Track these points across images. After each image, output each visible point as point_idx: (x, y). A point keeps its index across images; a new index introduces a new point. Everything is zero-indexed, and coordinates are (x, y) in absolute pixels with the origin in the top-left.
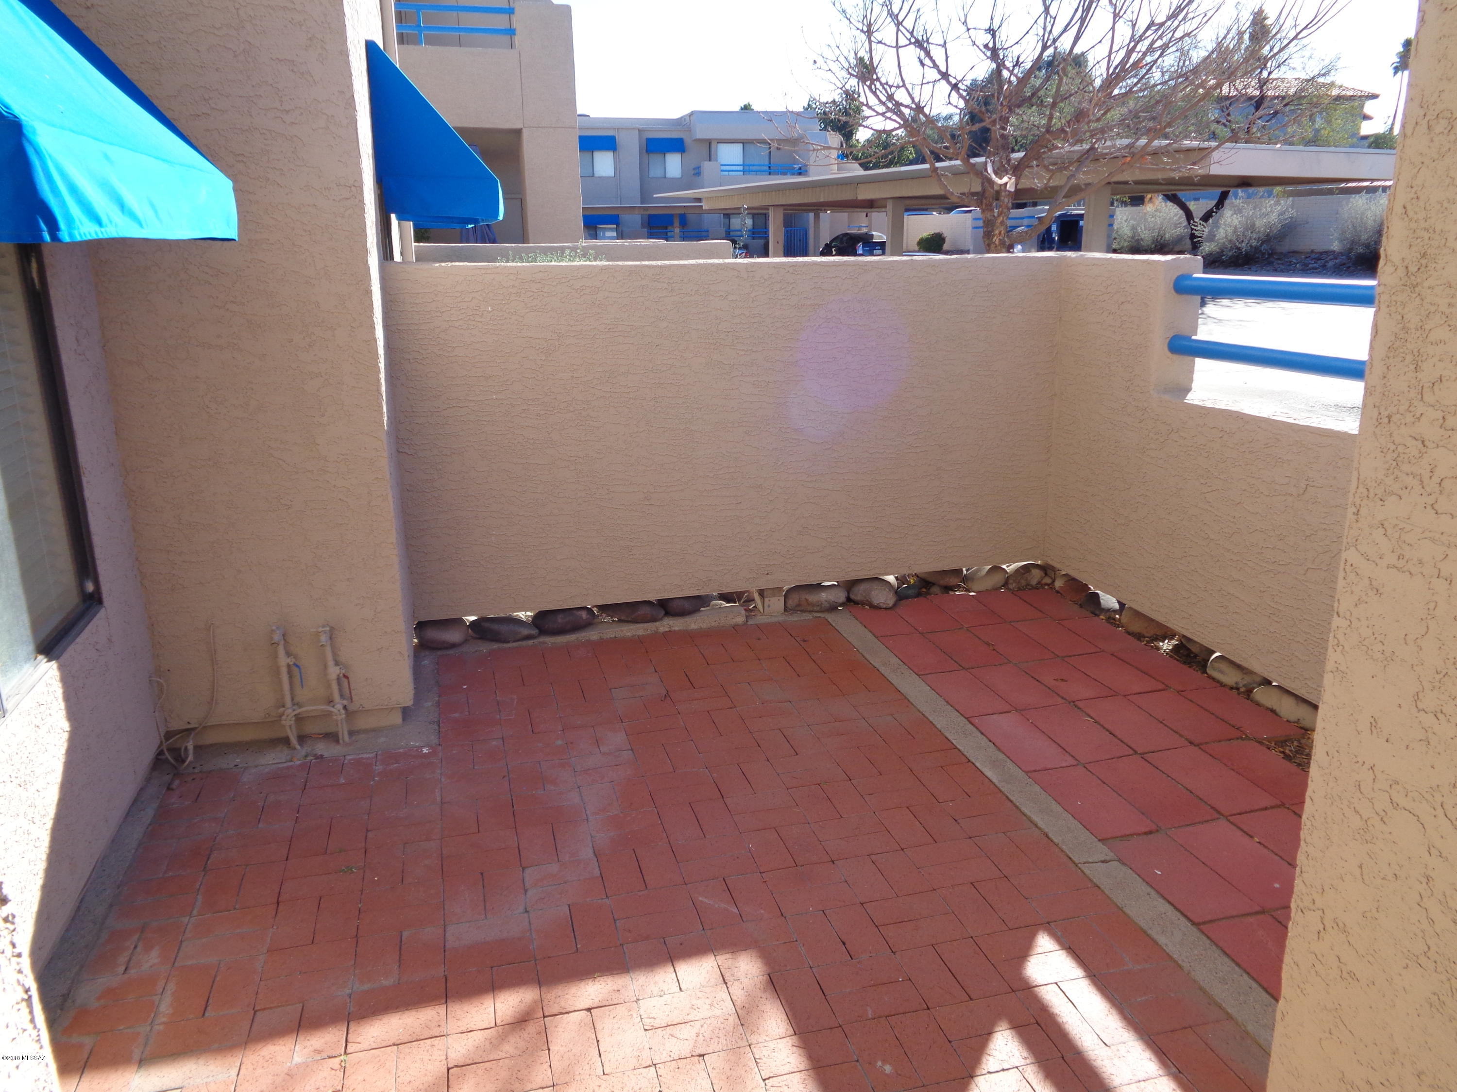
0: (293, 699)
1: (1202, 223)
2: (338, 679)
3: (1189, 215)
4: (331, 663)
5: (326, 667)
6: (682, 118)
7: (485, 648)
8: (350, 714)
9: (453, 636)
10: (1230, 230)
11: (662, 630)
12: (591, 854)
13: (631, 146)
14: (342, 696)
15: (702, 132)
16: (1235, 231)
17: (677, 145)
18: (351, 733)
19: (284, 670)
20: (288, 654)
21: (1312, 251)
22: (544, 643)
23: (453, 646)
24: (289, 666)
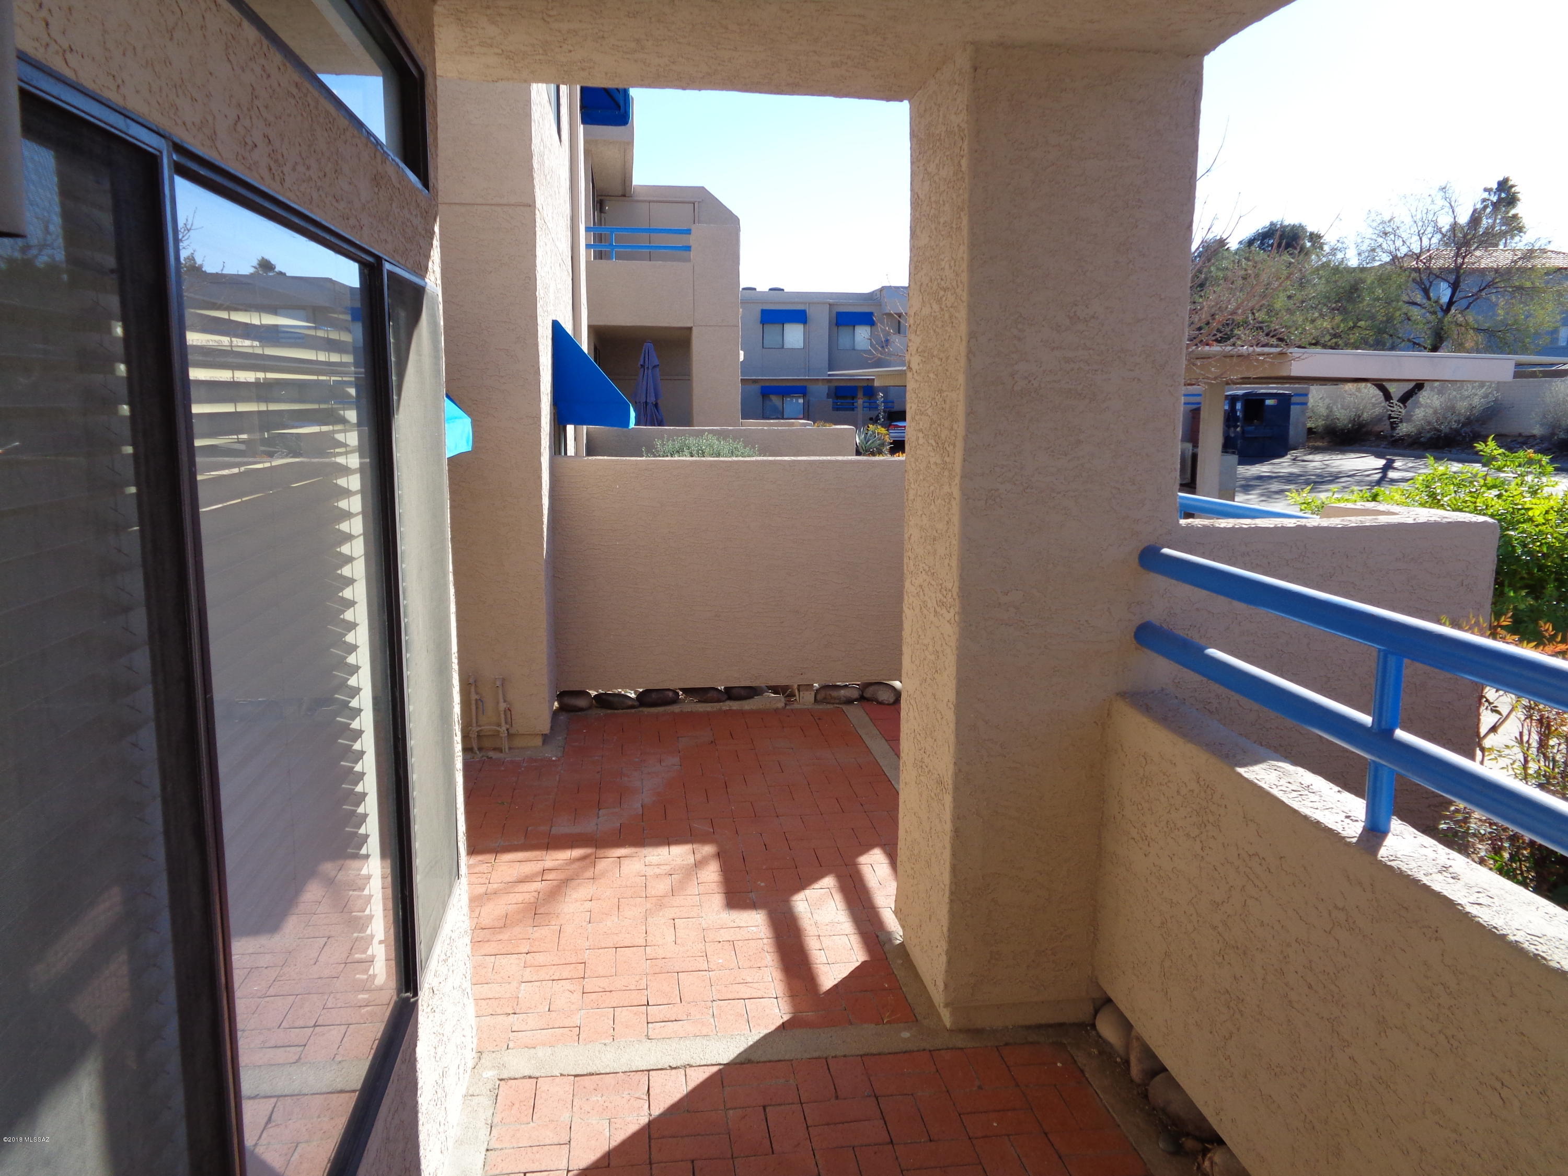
0: (477, 722)
1: (1398, 404)
2: (505, 711)
3: (1388, 396)
4: (501, 700)
5: (498, 703)
6: (873, 292)
7: (602, 712)
8: (510, 736)
9: (582, 702)
10: (1430, 411)
11: (724, 708)
12: (640, 806)
13: (821, 320)
14: (506, 723)
15: (892, 307)
16: (1435, 412)
17: (866, 319)
18: (510, 748)
19: (473, 702)
20: (477, 693)
21: (1520, 435)
22: (642, 711)
23: (581, 709)
24: (476, 700)
